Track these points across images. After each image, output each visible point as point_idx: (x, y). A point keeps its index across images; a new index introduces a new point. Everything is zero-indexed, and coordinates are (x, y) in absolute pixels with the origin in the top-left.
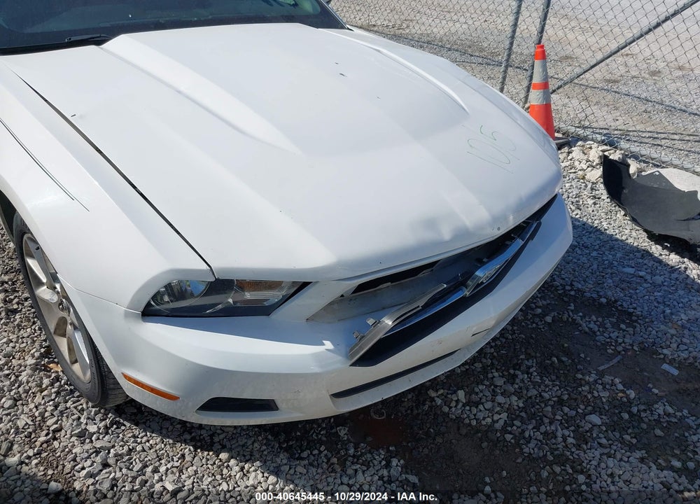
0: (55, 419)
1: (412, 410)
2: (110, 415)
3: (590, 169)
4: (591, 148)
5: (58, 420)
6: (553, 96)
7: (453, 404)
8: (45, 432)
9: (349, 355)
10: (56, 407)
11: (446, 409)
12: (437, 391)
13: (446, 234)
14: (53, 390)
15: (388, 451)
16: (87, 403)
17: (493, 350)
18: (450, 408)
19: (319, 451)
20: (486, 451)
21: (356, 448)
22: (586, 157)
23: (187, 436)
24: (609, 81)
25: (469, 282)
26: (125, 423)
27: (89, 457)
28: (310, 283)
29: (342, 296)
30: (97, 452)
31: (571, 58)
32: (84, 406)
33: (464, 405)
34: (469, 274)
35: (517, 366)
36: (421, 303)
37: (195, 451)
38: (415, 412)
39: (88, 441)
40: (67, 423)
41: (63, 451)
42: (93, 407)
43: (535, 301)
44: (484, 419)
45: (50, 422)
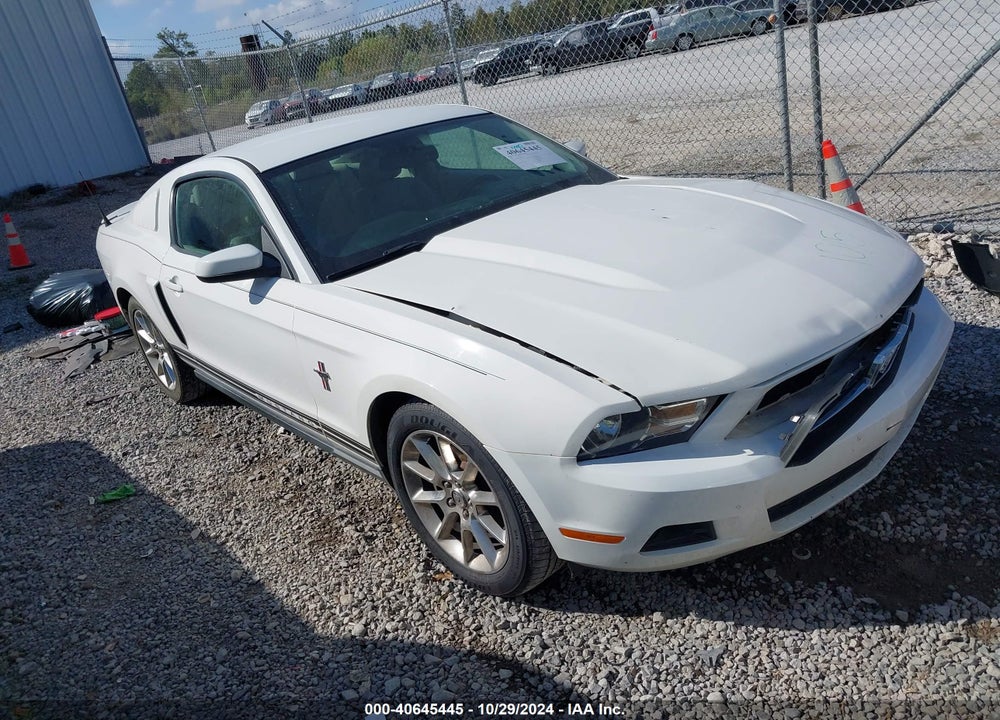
0: (471, 619)
1: (837, 543)
2: (523, 606)
3: (936, 263)
4: (927, 240)
5: (474, 620)
6: (859, 193)
7: (881, 527)
8: (467, 632)
9: (782, 455)
10: (467, 608)
11: (874, 534)
12: (856, 520)
13: (835, 328)
14: (455, 595)
15: (829, 582)
16: (494, 598)
17: (901, 470)
18: (879, 532)
19: (755, 596)
20: (938, 563)
21: (794, 586)
22: (925, 252)
23: (609, 609)
24: (916, 160)
25: (869, 373)
26: (541, 610)
27: (524, 643)
28: (726, 395)
29: (748, 413)
30: (530, 637)
31: (856, 146)
32: (493, 602)
33: (893, 527)
34: (868, 364)
35: (938, 479)
36: (838, 391)
37: (626, 620)
38: (842, 543)
39: (514, 631)
40: (485, 620)
41: (495, 643)
42: (502, 602)
43: (928, 414)
44: (922, 534)
45: (467, 622)
